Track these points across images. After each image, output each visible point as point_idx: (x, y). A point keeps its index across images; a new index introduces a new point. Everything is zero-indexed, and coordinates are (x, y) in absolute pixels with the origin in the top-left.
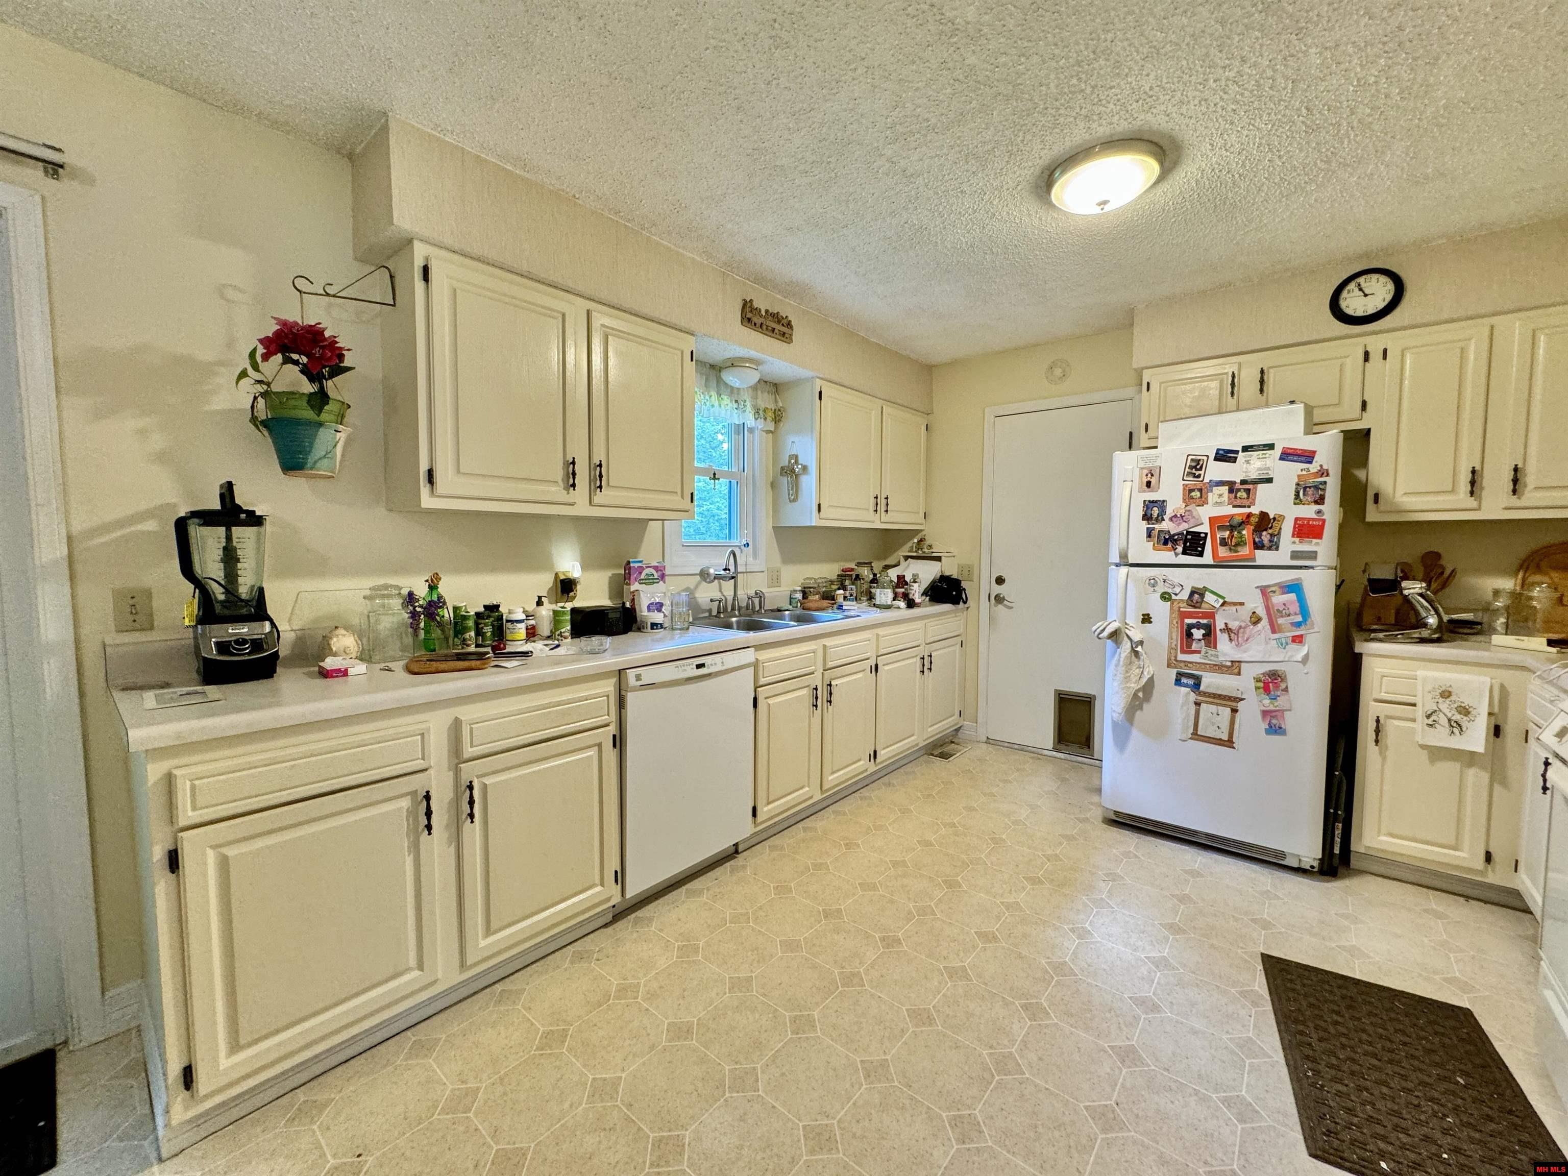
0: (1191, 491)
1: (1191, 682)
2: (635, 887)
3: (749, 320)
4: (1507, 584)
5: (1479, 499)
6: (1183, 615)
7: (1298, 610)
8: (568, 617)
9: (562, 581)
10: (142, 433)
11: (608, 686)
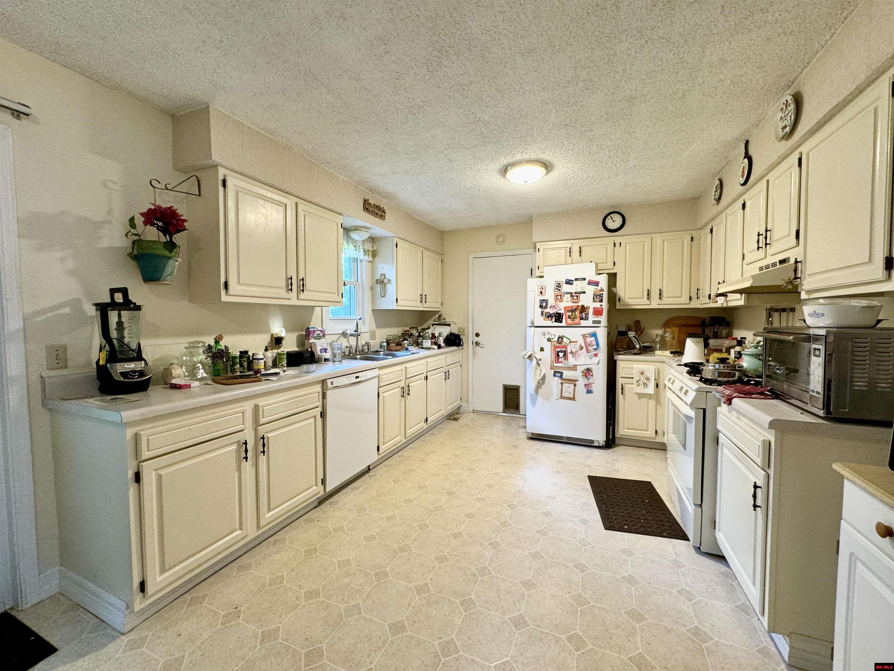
0: (557, 296)
1: (559, 375)
2: (330, 486)
3: (367, 209)
4: (660, 332)
5: (650, 301)
6: (556, 347)
7: (595, 344)
8: (285, 356)
9: (276, 339)
10: (63, 260)
11: (318, 388)
